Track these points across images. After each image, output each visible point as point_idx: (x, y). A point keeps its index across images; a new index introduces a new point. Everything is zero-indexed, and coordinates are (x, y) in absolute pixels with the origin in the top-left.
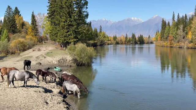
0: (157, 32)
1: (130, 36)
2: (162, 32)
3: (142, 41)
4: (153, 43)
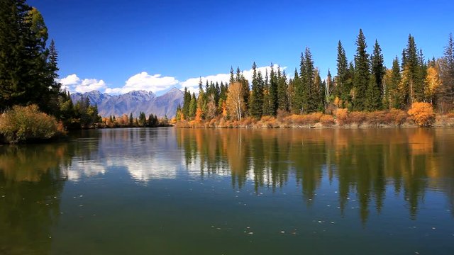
0: (178, 108)
1: (136, 117)
2: (185, 107)
3: (153, 123)
4: (172, 126)
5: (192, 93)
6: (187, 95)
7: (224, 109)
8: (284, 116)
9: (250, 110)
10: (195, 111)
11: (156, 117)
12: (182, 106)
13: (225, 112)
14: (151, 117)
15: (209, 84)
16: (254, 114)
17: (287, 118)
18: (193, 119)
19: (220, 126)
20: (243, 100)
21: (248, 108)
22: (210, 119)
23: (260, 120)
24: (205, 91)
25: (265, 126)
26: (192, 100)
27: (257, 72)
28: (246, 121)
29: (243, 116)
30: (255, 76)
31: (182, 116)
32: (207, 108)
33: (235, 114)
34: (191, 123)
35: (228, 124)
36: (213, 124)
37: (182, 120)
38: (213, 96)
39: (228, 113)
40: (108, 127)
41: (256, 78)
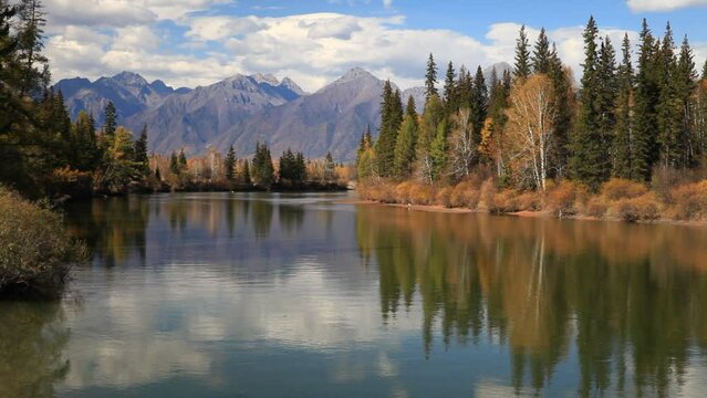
0: (363, 141)
1: (245, 158)
2: (382, 140)
3: (293, 177)
5: (405, 101)
8: (674, 183)
9: (573, 161)
10: (411, 157)
12: (376, 137)
14: (287, 160)
16: (584, 176)
17: (683, 189)
20: (552, 131)
21: (566, 154)
22: (454, 180)
23: (598, 191)
25: (613, 213)
26: (406, 124)
28: (559, 193)
29: (551, 175)
32: (446, 149)
33: (529, 171)
34: (399, 189)
35: (503, 198)
38: (464, 116)
40: (166, 189)
41: (594, 67)
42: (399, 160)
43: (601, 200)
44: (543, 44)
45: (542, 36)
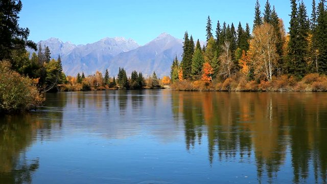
0: (174, 62)
2: (185, 60)
4: (163, 88)
5: (195, 41)
6: (189, 45)
7: (245, 63)
10: (200, 67)
11: (141, 75)
12: (180, 59)
13: (246, 69)
14: (134, 75)
15: (221, 28)
16: (293, 72)
18: (197, 79)
19: (238, 88)
20: (275, 49)
22: (222, 79)
23: (300, 80)
24: (215, 38)
25: (309, 88)
27: (298, 6)
28: (279, 82)
29: (275, 73)
30: (294, 13)
31: (181, 75)
32: (219, 63)
33: (263, 71)
34: (194, 84)
35: (249, 85)
36: (228, 86)
37: (181, 79)
38: (227, 45)
39: (252, 71)
41: (296, 16)
42: (194, 69)
43: (302, 83)
44: (268, 7)
45: (267, 3)
